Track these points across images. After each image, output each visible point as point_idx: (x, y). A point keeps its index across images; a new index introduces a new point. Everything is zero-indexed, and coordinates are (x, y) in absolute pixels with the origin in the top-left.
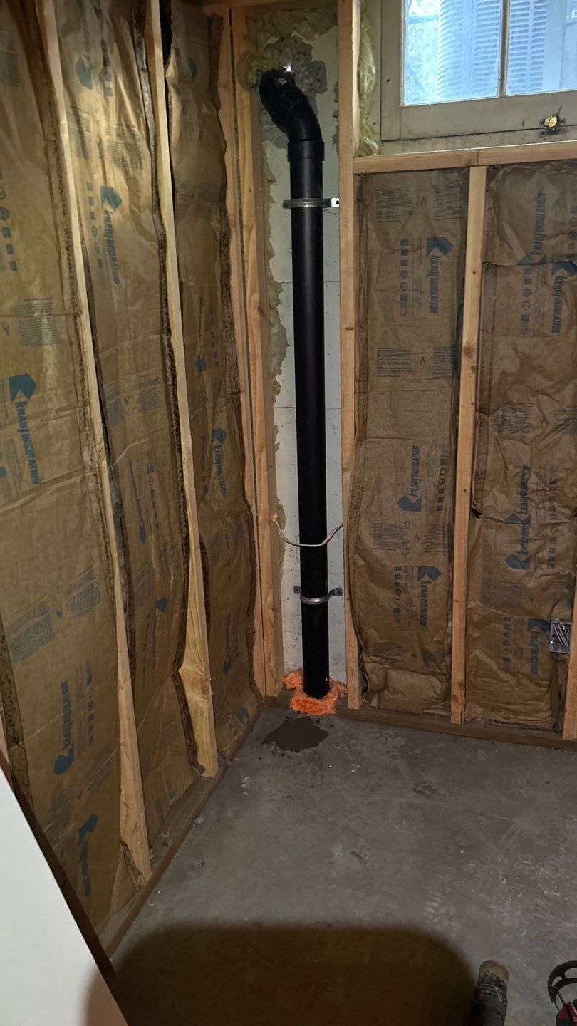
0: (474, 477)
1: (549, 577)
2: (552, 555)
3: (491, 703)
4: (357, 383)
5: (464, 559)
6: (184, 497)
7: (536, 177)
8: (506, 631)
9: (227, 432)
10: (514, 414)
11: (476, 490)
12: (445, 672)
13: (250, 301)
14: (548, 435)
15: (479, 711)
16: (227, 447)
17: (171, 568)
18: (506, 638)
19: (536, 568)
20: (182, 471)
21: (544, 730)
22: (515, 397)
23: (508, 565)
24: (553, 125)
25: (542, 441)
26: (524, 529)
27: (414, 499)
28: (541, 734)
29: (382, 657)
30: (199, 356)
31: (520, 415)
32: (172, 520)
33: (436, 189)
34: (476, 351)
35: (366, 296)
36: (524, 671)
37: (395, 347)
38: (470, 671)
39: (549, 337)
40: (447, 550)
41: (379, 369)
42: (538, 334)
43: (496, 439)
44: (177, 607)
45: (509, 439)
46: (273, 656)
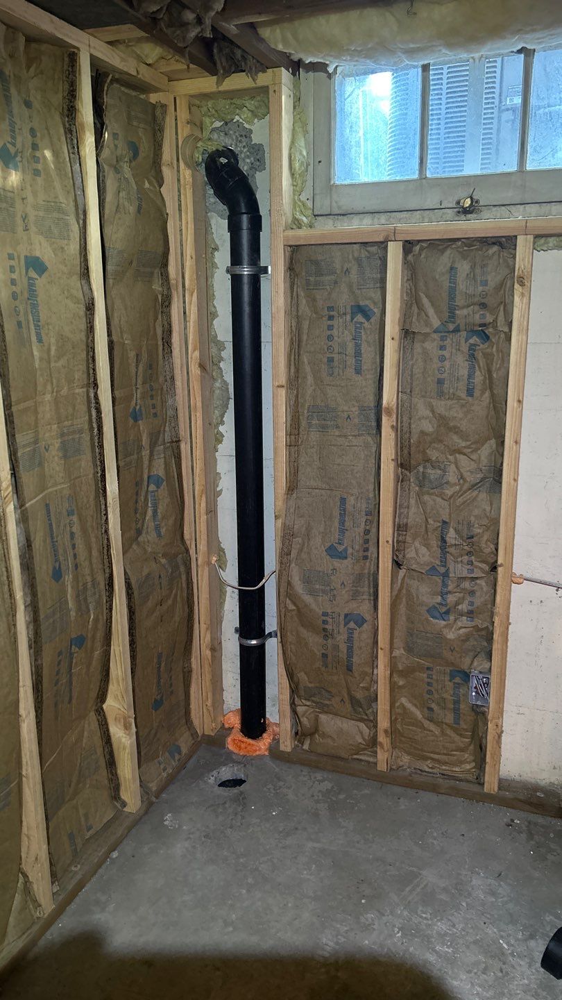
0: (396, 529)
1: (468, 630)
2: (470, 608)
3: (417, 752)
4: (288, 437)
5: (387, 607)
6: (108, 539)
7: (448, 252)
8: (429, 680)
9: (164, 478)
10: (433, 472)
11: (398, 542)
12: (372, 718)
13: (191, 358)
14: (465, 492)
15: (405, 760)
16: (163, 492)
17: (91, 607)
18: (430, 688)
19: (455, 620)
20: (106, 514)
21: (468, 781)
22: (433, 455)
23: (429, 616)
24: (467, 205)
25: (460, 497)
26: (443, 581)
27: (341, 548)
28: (463, 785)
29: (313, 701)
30: (135, 408)
31: (439, 472)
32: (94, 561)
33: (358, 261)
34: (395, 411)
35: (297, 357)
36: (448, 721)
37: (323, 404)
38: (396, 719)
39: (464, 400)
40: (372, 598)
41: (310, 425)
42: (454, 397)
43: (418, 495)
44: (98, 644)
45: (429, 494)
46: (210, 695)
